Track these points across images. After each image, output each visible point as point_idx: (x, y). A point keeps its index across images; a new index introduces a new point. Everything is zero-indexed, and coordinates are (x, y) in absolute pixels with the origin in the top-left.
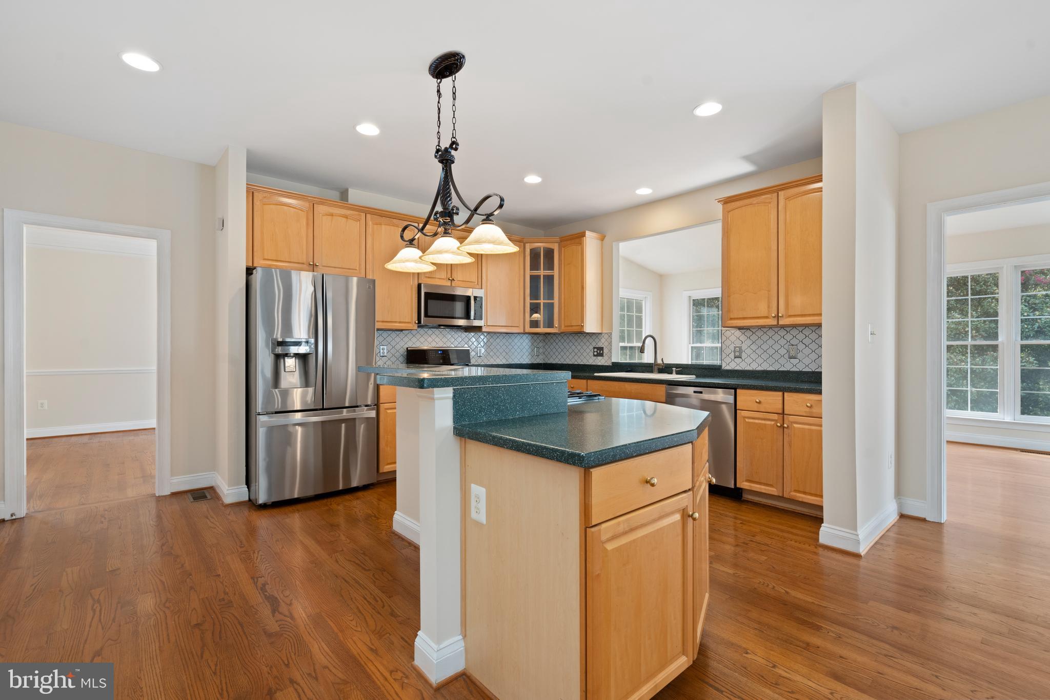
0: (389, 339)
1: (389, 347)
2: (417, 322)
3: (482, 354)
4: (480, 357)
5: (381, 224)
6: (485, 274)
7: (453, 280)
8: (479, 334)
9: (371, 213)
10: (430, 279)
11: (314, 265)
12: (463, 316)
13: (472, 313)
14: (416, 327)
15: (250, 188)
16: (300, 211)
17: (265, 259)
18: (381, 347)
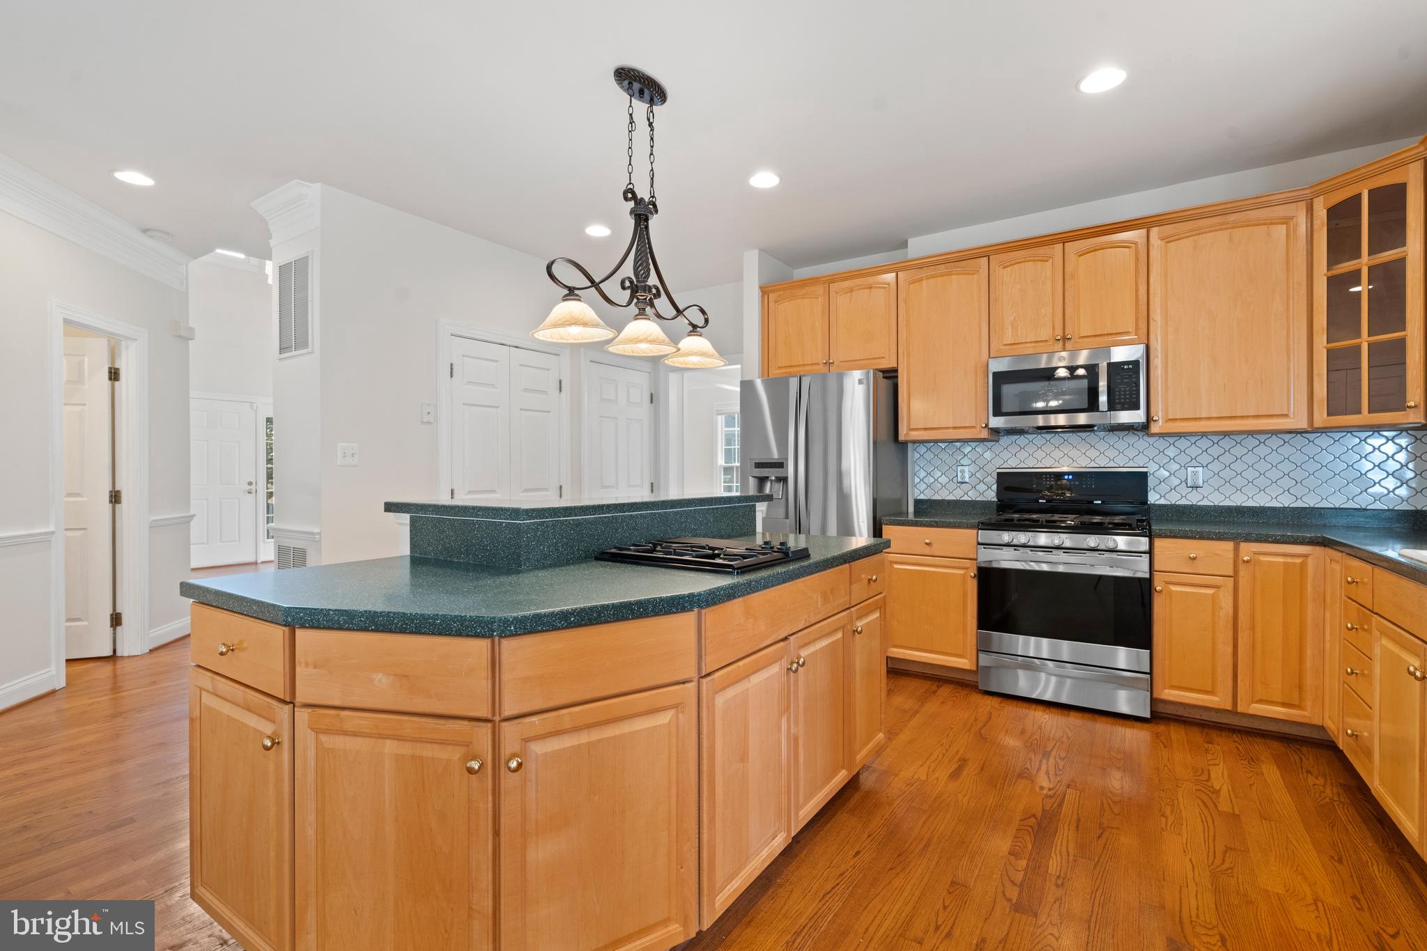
0: (974, 455)
1: (973, 468)
2: (984, 425)
3: (1204, 482)
4: (1195, 487)
5: (921, 280)
6: (1158, 310)
7: (1065, 339)
8: (1193, 439)
9: (904, 269)
10: (1014, 347)
11: (828, 364)
12: (1085, 406)
13: (1103, 399)
14: (984, 434)
15: (765, 291)
16: (814, 300)
17: (779, 368)
18: (959, 468)
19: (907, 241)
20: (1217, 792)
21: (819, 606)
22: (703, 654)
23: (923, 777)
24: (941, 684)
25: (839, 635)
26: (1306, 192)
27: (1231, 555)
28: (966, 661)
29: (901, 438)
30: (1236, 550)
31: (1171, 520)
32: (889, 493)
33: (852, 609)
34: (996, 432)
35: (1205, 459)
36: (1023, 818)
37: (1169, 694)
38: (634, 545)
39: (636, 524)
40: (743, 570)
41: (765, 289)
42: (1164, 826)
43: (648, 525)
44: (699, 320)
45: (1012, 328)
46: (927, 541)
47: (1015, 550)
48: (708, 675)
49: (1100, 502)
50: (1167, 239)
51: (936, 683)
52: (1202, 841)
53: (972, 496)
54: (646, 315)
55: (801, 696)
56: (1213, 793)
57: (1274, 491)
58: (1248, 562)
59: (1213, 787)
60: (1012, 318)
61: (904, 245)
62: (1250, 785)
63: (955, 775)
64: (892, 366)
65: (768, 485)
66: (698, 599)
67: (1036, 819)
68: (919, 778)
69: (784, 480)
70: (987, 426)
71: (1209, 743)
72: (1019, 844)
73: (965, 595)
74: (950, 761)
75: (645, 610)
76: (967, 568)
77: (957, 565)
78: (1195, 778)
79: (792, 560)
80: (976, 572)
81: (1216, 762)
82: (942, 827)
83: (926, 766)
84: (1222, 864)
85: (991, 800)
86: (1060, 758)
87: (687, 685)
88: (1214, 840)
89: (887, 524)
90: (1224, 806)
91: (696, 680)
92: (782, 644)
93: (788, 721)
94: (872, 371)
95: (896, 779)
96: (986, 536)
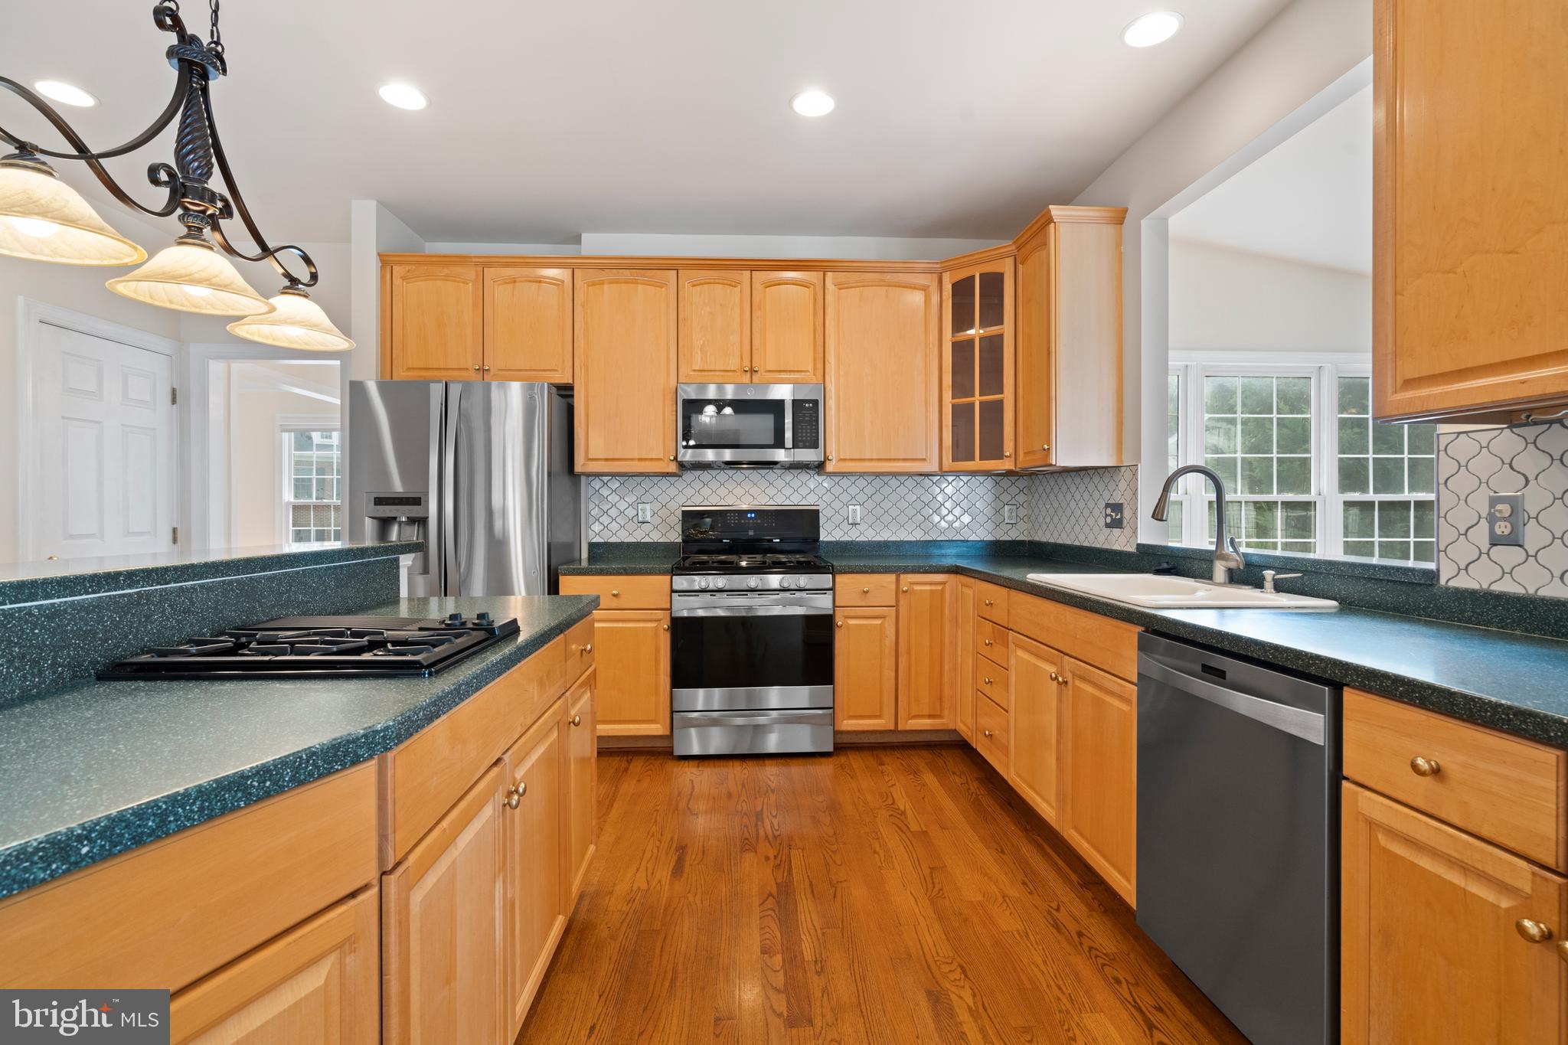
0: (656, 491)
1: (657, 506)
2: (672, 458)
3: (861, 519)
4: (855, 524)
5: (602, 283)
6: (832, 352)
7: (753, 371)
8: (853, 479)
9: (580, 266)
10: (703, 373)
11: (482, 371)
12: (771, 441)
13: (788, 435)
14: (673, 468)
15: (386, 261)
16: (462, 284)
17: (409, 369)
18: (640, 506)
19: (581, 235)
20: (904, 813)
21: (536, 699)
22: (390, 830)
23: (644, 886)
24: (630, 757)
25: (555, 734)
26: (935, 266)
27: (893, 587)
28: (658, 726)
29: (578, 469)
30: (898, 581)
31: (836, 556)
32: (563, 537)
33: (568, 694)
34: (682, 466)
35: (861, 498)
36: (761, 901)
37: (847, 724)
38: (189, 642)
39: (192, 603)
40: (437, 668)
41: (385, 258)
42: (879, 864)
43: (217, 602)
44: (302, 273)
45: (701, 353)
46: (615, 592)
47: (711, 595)
48: (398, 864)
49: (778, 540)
50: (840, 286)
51: (625, 758)
52: (912, 869)
53: (656, 537)
54: (204, 240)
55: (517, 837)
56: (901, 815)
57: (910, 526)
58: (906, 592)
59: (899, 809)
60: (701, 342)
61: (577, 239)
62: (923, 798)
63: (678, 870)
64: (566, 382)
65: (395, 529)
66: (384, 737)
67: (774, 897)
68: (639, 888)
69: (423, 521)
70: (676, 458)
71: (882, 764)
72: (767, 936)
73: (657, 650)
74: (667, 854)
75: (276, 783)
76: (659, 620)
77: (648, 617)
78: (884, 804)
79: (503, 638)
80: (669, 624)
81: (892, 782)
82: (683, 946)
83: (643, 868)
84: (934, 887)
85: (724, 890)
86: (773, 816)
87: (361, 898)
88: (919, 864)
89: (565, 574)
90: (914, 827)
91: (376, 882)
92: (496, 770)
93: (504, 882)
94: (546, 385)
95: (613, 899)
96: (681, 582)
